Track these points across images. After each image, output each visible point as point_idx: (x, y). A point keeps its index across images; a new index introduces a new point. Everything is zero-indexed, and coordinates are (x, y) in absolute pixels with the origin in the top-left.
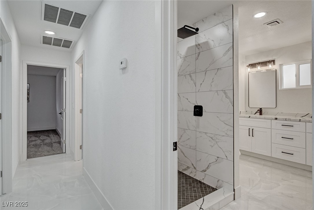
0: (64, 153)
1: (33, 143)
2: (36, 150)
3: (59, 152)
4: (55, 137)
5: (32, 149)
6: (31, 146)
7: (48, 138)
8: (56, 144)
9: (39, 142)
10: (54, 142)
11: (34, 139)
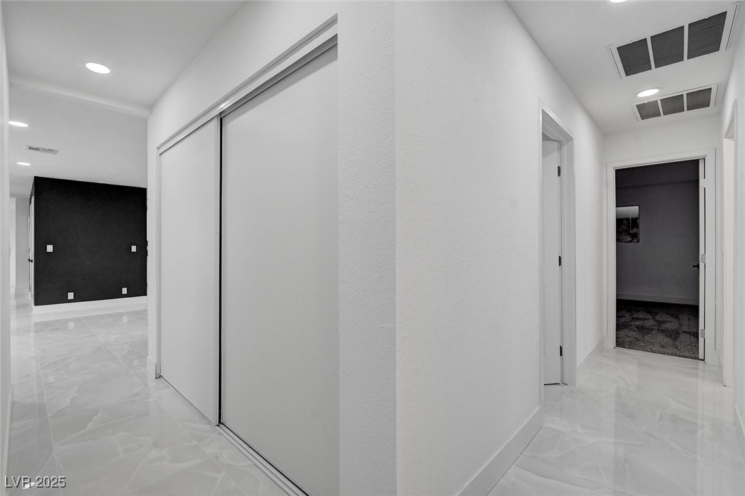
0: (701, 360)
1: (638, 323)
2: (639, 336)
3: (687, 354)
4: (692, 321)
5: (632, 333)
6: (633, 327)
7: (674, 320)
8: (688, 336)
9: (651, 324)
10: (685, 332)
11: (641, 316)
